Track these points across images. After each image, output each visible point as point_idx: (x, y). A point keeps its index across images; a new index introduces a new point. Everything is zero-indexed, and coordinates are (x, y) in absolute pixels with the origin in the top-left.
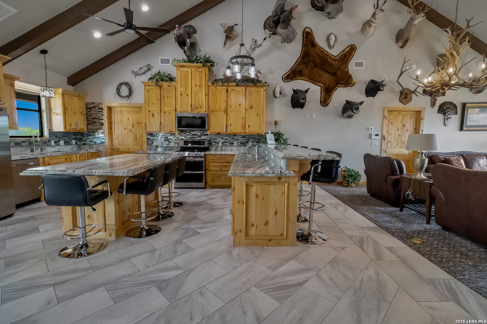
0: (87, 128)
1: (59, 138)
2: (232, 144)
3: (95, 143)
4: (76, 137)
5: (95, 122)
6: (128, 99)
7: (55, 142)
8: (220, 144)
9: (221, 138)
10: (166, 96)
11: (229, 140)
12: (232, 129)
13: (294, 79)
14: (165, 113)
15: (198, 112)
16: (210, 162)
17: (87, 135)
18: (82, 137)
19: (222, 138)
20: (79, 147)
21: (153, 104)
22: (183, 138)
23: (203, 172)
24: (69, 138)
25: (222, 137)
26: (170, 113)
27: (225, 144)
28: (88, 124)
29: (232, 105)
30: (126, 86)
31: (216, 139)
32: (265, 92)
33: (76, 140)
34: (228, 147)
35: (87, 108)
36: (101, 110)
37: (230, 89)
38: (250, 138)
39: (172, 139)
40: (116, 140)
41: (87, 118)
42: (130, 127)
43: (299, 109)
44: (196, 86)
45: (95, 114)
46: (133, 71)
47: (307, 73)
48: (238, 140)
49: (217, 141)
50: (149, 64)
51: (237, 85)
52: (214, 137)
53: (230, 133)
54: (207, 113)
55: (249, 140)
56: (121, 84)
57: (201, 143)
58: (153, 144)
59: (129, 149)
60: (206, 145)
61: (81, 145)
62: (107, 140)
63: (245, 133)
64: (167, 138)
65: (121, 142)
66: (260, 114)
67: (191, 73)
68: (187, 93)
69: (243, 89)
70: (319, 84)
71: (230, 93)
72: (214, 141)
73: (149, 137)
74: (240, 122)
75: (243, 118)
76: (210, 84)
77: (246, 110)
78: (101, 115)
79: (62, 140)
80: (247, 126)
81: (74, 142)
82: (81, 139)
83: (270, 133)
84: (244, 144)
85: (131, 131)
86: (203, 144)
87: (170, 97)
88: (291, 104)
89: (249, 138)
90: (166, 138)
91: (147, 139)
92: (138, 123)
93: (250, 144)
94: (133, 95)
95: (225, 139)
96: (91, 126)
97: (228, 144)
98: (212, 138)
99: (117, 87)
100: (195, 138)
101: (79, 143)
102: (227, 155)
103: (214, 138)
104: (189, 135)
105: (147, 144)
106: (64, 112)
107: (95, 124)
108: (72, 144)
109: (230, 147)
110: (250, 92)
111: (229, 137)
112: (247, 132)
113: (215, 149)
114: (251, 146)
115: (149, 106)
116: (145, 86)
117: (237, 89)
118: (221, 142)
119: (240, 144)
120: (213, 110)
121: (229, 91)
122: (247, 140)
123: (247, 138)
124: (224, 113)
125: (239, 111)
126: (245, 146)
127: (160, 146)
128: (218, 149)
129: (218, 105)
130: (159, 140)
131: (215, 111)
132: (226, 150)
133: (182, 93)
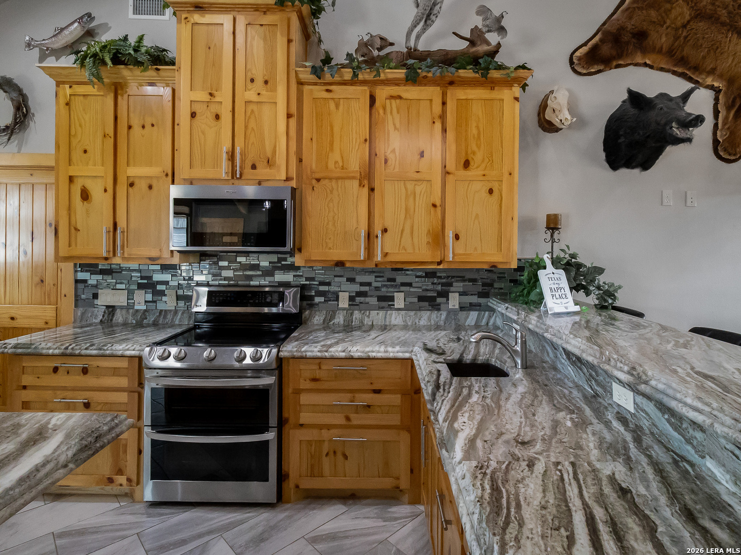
2: (386, 301)
6: (9, 139)
8: (344, 302)
9: (348, 280)
10: (136, 123)
11: (375, 284)
12: (390, 249)
13: (614, 63)
14: (132, 185)
15: (260, 183)
16: (298, 392)
19: (351, 280)
21: (85, 151)
22: (208, 278)
23: (270, 436)
25: (351, 276)
26: (150, 187)
27: (362, 299)
29: (391, 157)
31: (329, 284)
32: (517, 105)
34: (373, 313)
37: (382, 93)
38: (453, 277)
39: (166, 283)
43: (636, 171)
44: (252, 80)
47: (664, 39)
48: (409, 285)
49: (333, 288)
50: (89, 15)
51: (413, 79)
52: (320, 276)
53: (381, 263)
54: (293, 184)
55: (451, 285)
57: (271, 298)
58: (96, 302)
59: (12, 318)
60: (289, 306)
63: (439, 263)
64: (150, 278)
66: (500, 191)
67: (234, 33)
68: (214, 108)
69: (432, 93)
70: (709, 81)
71: (384, 109)
72: (322, 288)
73: (82, 276)
74: (423, 221)
75: (434, 206)
76: (306, 75)
77: (446, 173)
80: (450, 235)
84: (430, 302)
85: (25, 251)
86: (281, 304)
87: (153, 125)
88: (603, 155)
89: (449, 280)
90: (142, 278)
91: (77, 281)
92: (51, 225)
93: (454, 301)
94: (32, 124)
95: (362, 284)
97: (373, 301)
98: (313, 280)
100: (250, 278)
102: (374, 359)
103: (321, 278)
104: (227, 268)
105: (76, 301)
109: (382, 313)
110: (463, 105)
111: (376, 277)
112: (451, 259)
113: (324, 321)
114: (457, 307)
115: (70, 160)
116: (58, 84)
117: (411, 92)
118: (347, 294)
119: (416, 300)
120: (318, 176)
121: (378, 103)
122: (443, 285)
123: (444, 281)
124: (361, 185)
125: (417, 176)
126: (436, 307)
127: (122, 308)
128: (336, 321)
129: (335, 156)
130: (118, 286)
131: (325, 178)
132: (366, 323)
133: (200, 108)
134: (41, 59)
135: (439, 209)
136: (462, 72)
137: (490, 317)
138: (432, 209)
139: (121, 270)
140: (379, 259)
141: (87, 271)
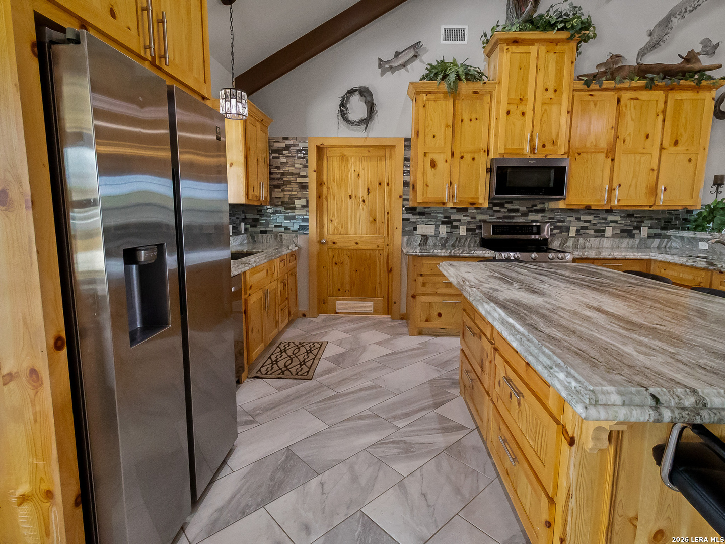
0: (271, 196)
2: (600, 233)
3: (287, 229)
4: (245, 216)
5: (290, 182)
6: (366, 128)
8: (573, 232)
9: (576, 219)
10: (466, 118)
11: (593, 222)
12: (622, 197)
14: (462, 157)
15: (546, 156)
18: (258, 216)
19: (578, 219)
20: (253, 238)
21: (434, 137)
24: (237, 218)
25: (578, 216)
26: (473, 159)
27: (585, 231)
28: (273, 187)
29: (628, 139)
30: (362, 96)
31: (563, 221)
32: (714, 102)
33: (247, 224)
34: (592, 240)
35: (272, 151)
36: (302, 154)
37: (626, 96)
38: (645, 217)
39: (459, 220)
40: (329, 221)
41: (271, 173)
42: (362, 193)
44: (547, 89)
45: (290, 163)
46: (380, 60)
48: (616, 222)
49: (565, 224)
50: (420, 43)
51: (650, 87)
52: (558, 214)
54: (567, 156)
55: (643, 222)
56: (351, 92)
57: (532, 229)
58: (415, 232)
59: (357, 243)
61: (256, 233)
62: (313, 224)
63: (651, 206)
64: (449, 217)
65: (340, 227)
66: (697, 160)
67: (537, 58)
68: (521, 108)
69: (659, 95)
71: (626, 106)
72: (558, 224)
73: (407, 216)
74: (644, 179)
75: (653, 170)
76: (580, 85)
77: (662, 148)
78: (301, 166)
80: (661, 188)
81: (243, 227)
82: (257, 220)
84: (628, 233)
85: (364, 201)
86: (538, 233)
87: (477, 119)
89: (642, 219)
90: (445, 217)
91: (403, 219)
92: (380, 184)
93: (645, 232)
94: (377, 117)
95: (585, 221)
96: (280, 190)
97: (591, 232)
98: (553, 218)
99: (342, 100)
100: (513, 217)
101: (251, 229)
103: (559, 217)
104: (499, 211)
105: (402, 232)
107: (288, 186)
108: (241, 233)
109: (597, 239)
110: (679, 103)
111: (594, 217)
113: (560, 244)
114: (646, 236)
116: (418, 93)
117: (645, 95)
118: (575, 228)
119: (619, 232)
120: (579, 151)
121: (622, 103)
122: (638, 222)
123: (639, 219)
124: (607, 157)
125: (644, 151)
126: (632, 236)
127: (431, 236)
128: (568, 244)
129: (591, 138)
130: (429, 223)
131: (583, 152)
132: (586, 246)
133: (512, 108)
134: (382, 74)
135: (655, 173)
136: (682, 82)
137: (668, 242)
138: (651, 171)
139: (430, 212)
140: (616, 203)
141: (410, 213)
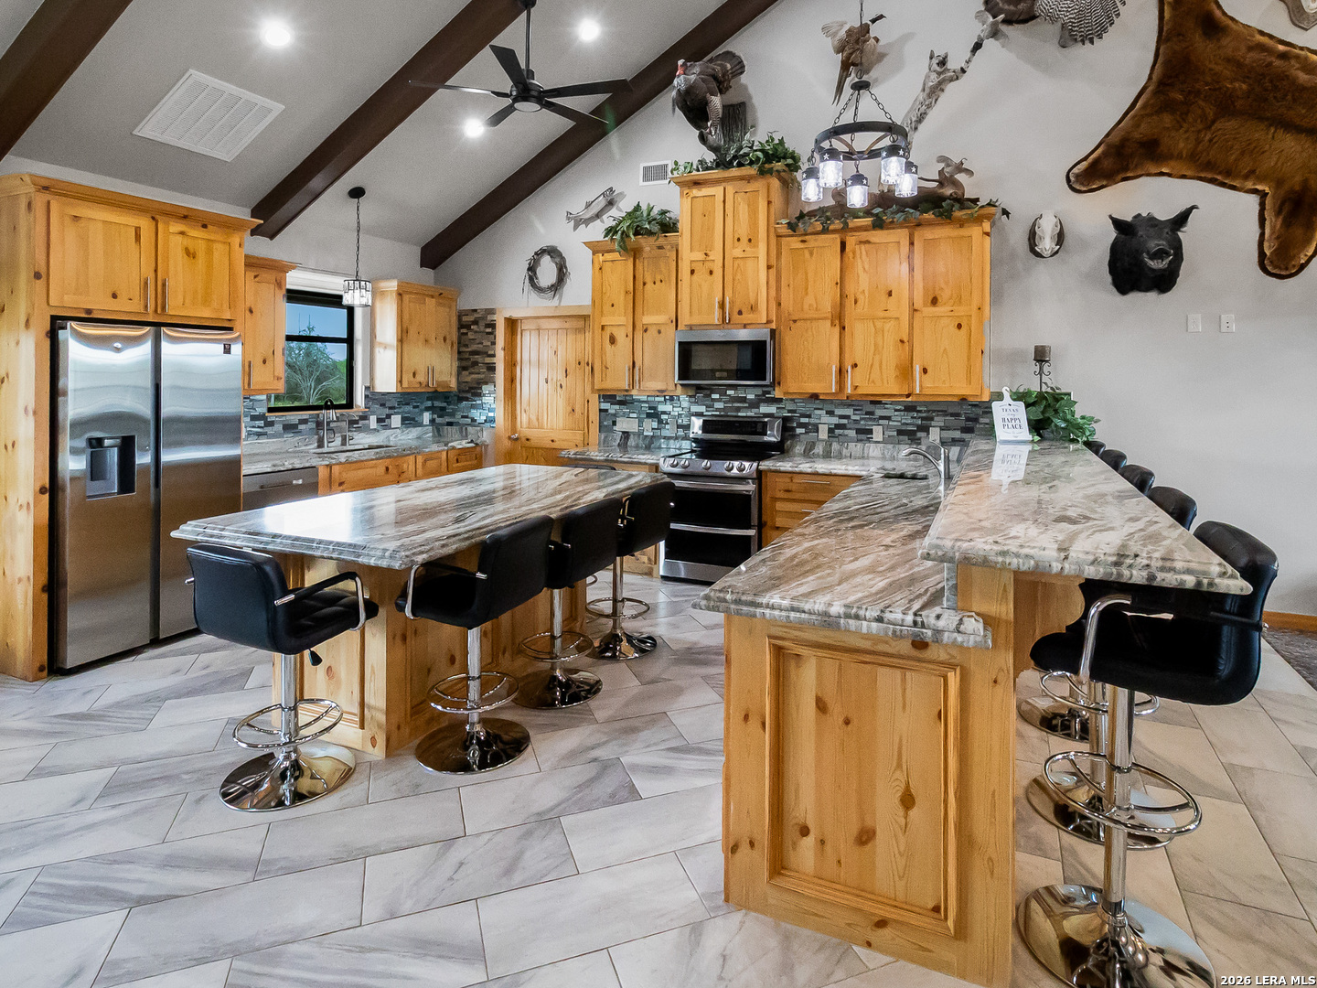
0: (458, 379)
1: (390, 408)
2: (865, 434)
3: (473, 420)
4: (432, 404)
5: (475, 364)
6: (555, 295)
7: (379, 420)
8: (823, 434)
9: (828, 413)
10: (649, 280)
11: (854, 417)
12: (861, 382)
13: (1120, 177)
14: (646, 331)
15: (745, 326)
16: (773, 500)
17: (456, 398)
18: (444, 405)
19: (830, 413)
21: (613, 306)
22: (702, 409)
23: (752, 532)
24: (414, 407)
25: (830, 408)
26: (659, 332)
27: (841, 431)
28: (462, 369)
29: (861, 298)
30: (551, 257)
31: (809, 416)
32: (988, 239)
33: (433, 414)
34: (852, 445)
35: (461, 326)
36: (489, 330)
37: (852, 239)
38: (934, 411)
39: (668, 413)
40: (523, 413)
41: (459, 353)
42: (560, 374)
44: (739, 240)
45: (477, 341)
46: (569, 214)
47: (1182, 144)
48: (888, 418)
49: (813, 420)
50: (611, 189)
51: (878, 225)
52: (802, 408)
53: (854, 395)
54: (773, 326)
55: (932, 419)
56: (541, 253)
57: (756, 427)
58: (615, 428)
59: (553, 441)
60: (772, 436)
61: (442, 425)
62: (500, 414)
63: (908, 396)
64: (655, 408)
65: (534, 418)
66: (970, 325)
67: (724, 201)
68: (708, 266)
69: (901, 235)
70: (1251, 184)
71: (854, 253)
72: (803, 420)
74: (891, 357)
75: (902, 341)
76: (784, 230)
77: (914, 310)
78: (489, 344)
79: (396, 413)
80: (917, 369)
81: (427, 417)
82: (443, 409)
83: (1007, 395)
84: (910, 436)
85: (561, 386)
86: (764, 432)
87: (661, 281)
89: (929, 415)
90: (650, 408)
91: (601, 410)
92: (579, 363)
93: (935, 435)
95: (841, 417)
96: (467, 373)
97: (852, 433)
98: (794, 412)
99: (530, 264)
101: (438, 420)
102: (836, 475)
103: (803, 410)
104: (719, 400)
105: (600, 426)
106: (401, 341)
107: (476, 367)
108: (421, 425)
109: (859, 445)
110: (929, 243)
111: (854, 410)
112: (918, 392)
113: (804, 451)
114: (938, 441)
115: (602, 312)
116: (594, 254)
117: (878, 236)
118: (826, 427)
119: (895, 433)
120: (794, 318)
121: (848, 249)
122: (923, 419)
123: (924, 415)
124: (833, 324)
125: (886, 314)
126: (916, 441)
127: (634, 434)
128: (816, 451)
129: (810, 300)
130: (632, 415)
131: (801, 320)
132: (844, 454)
133: (696, 266)
134: (576, 228)
135: (907, 345)
136: (926, 215)
138: (900, 344)
139: (633, 402)
140: (850, 391)
141: (608, 402)
